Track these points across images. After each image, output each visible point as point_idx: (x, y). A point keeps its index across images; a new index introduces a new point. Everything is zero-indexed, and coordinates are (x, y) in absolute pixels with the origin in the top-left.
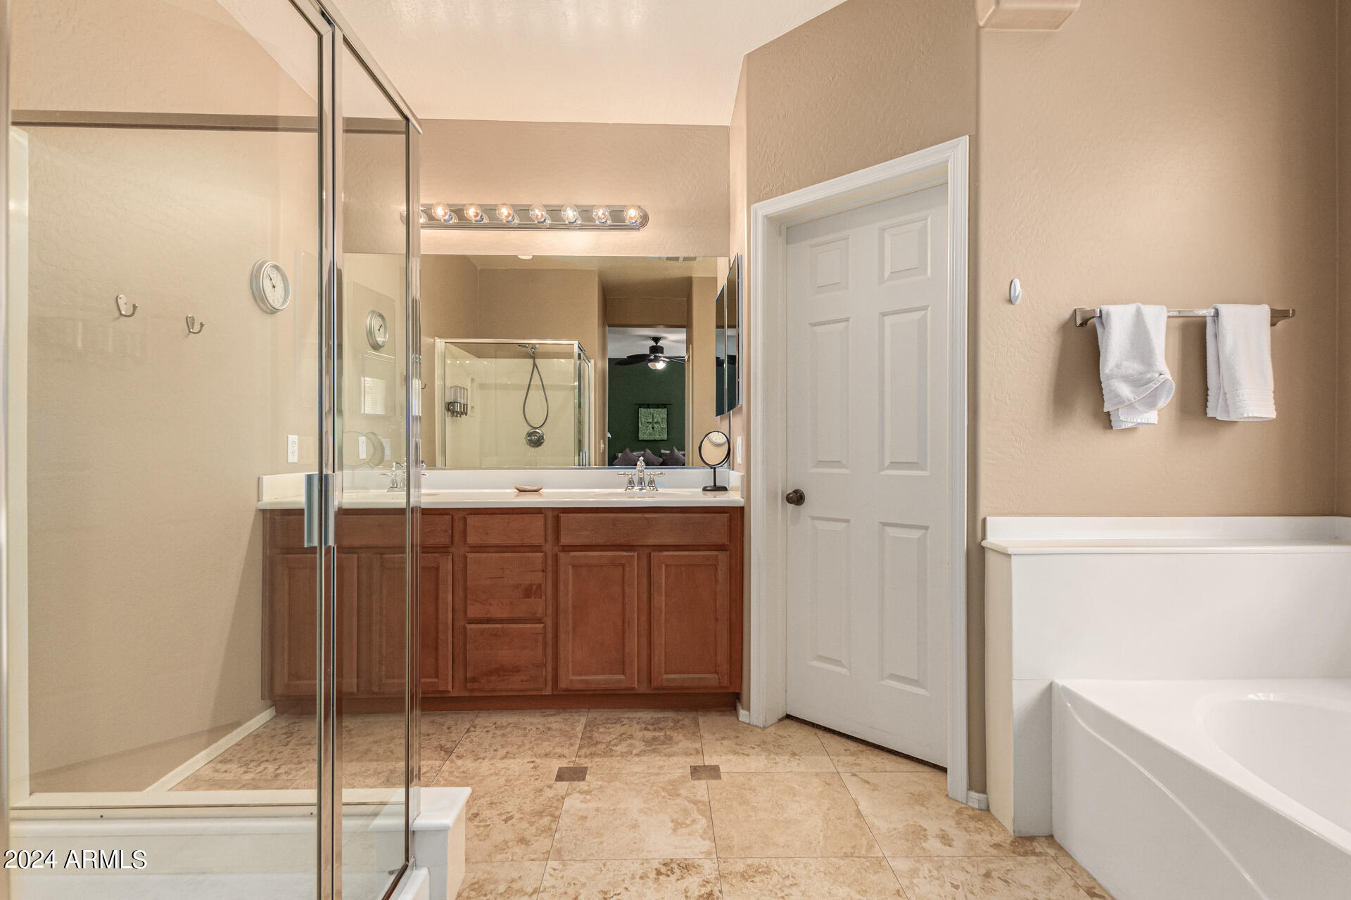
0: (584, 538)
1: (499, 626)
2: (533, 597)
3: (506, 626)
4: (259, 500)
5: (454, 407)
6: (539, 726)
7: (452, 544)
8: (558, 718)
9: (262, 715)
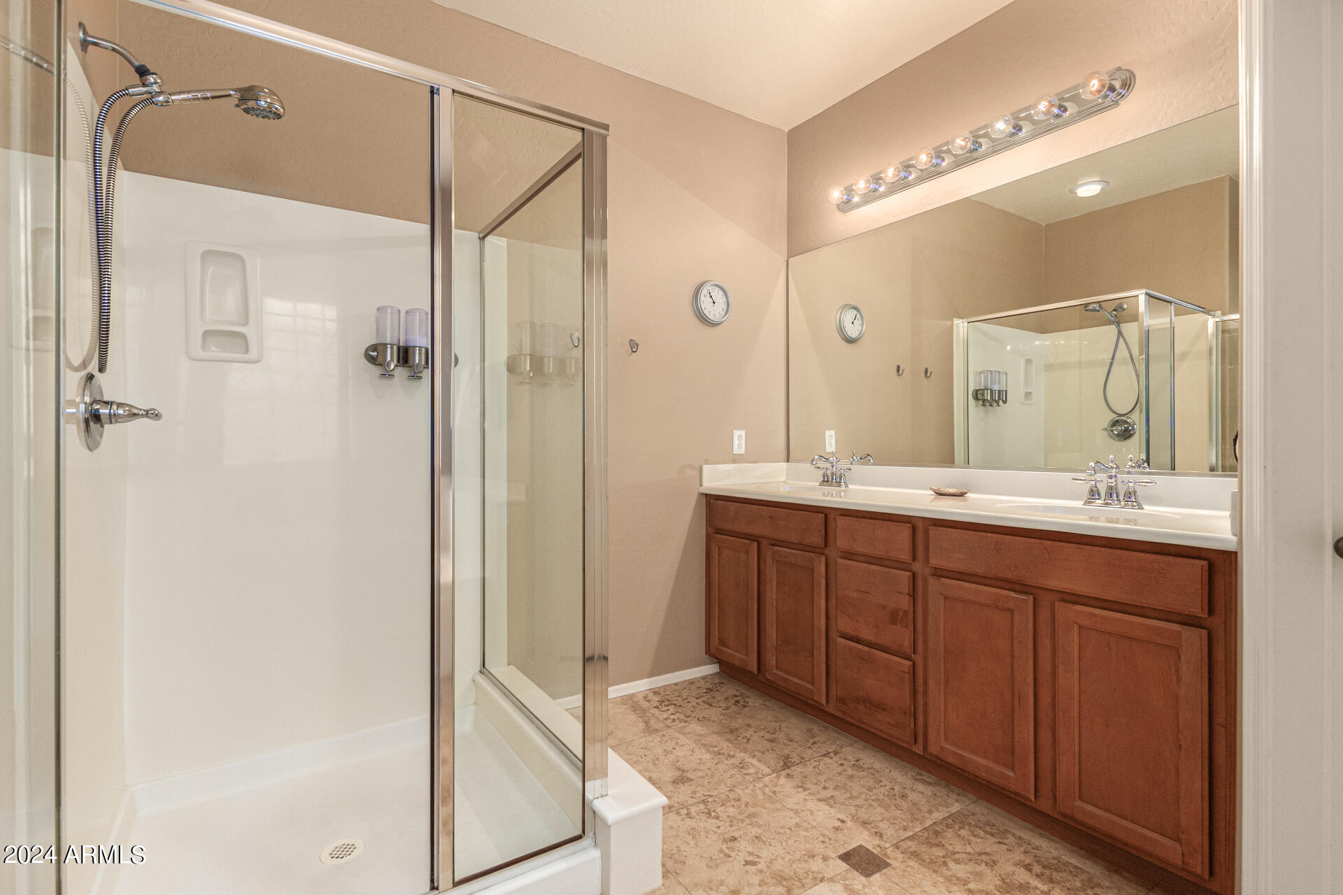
0: (955, 562)
1: (866, 649)
2: (899, 624)
3: (873, 651)
4: (701, 485)
5: (983, 395)
6: (897, 788)
7: (826, 546)
8: (928, 790)
9: (703, 667)
